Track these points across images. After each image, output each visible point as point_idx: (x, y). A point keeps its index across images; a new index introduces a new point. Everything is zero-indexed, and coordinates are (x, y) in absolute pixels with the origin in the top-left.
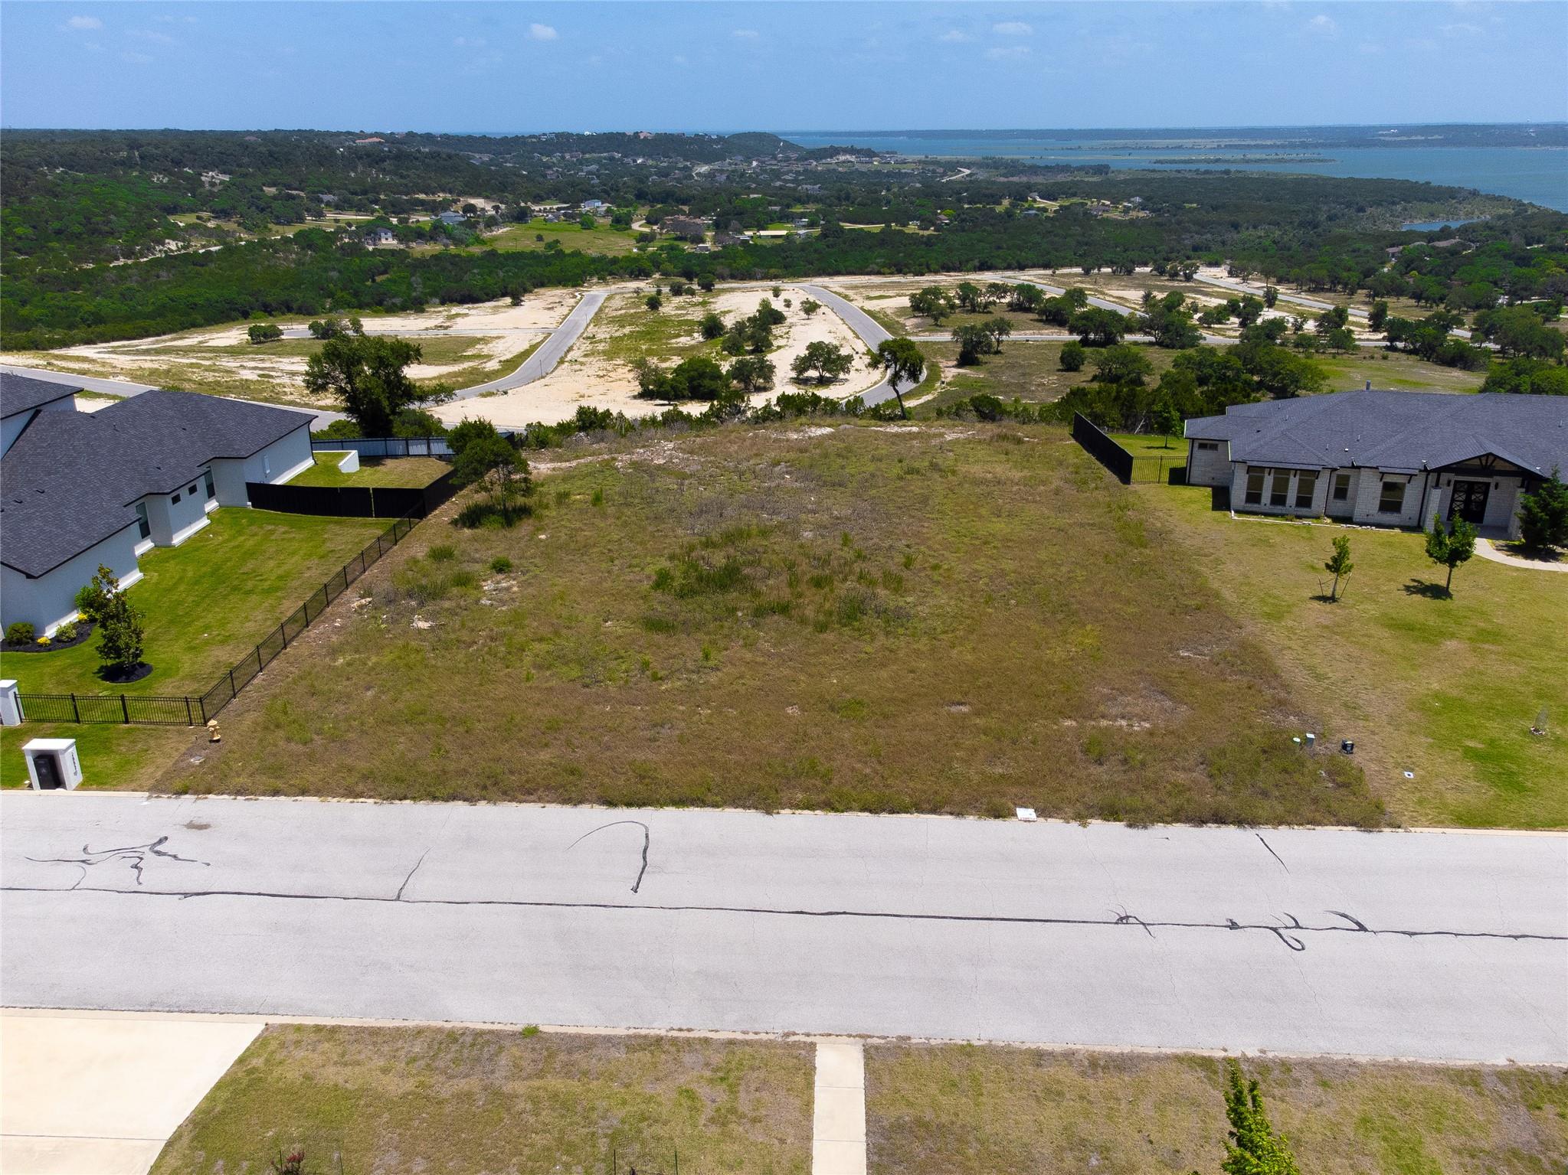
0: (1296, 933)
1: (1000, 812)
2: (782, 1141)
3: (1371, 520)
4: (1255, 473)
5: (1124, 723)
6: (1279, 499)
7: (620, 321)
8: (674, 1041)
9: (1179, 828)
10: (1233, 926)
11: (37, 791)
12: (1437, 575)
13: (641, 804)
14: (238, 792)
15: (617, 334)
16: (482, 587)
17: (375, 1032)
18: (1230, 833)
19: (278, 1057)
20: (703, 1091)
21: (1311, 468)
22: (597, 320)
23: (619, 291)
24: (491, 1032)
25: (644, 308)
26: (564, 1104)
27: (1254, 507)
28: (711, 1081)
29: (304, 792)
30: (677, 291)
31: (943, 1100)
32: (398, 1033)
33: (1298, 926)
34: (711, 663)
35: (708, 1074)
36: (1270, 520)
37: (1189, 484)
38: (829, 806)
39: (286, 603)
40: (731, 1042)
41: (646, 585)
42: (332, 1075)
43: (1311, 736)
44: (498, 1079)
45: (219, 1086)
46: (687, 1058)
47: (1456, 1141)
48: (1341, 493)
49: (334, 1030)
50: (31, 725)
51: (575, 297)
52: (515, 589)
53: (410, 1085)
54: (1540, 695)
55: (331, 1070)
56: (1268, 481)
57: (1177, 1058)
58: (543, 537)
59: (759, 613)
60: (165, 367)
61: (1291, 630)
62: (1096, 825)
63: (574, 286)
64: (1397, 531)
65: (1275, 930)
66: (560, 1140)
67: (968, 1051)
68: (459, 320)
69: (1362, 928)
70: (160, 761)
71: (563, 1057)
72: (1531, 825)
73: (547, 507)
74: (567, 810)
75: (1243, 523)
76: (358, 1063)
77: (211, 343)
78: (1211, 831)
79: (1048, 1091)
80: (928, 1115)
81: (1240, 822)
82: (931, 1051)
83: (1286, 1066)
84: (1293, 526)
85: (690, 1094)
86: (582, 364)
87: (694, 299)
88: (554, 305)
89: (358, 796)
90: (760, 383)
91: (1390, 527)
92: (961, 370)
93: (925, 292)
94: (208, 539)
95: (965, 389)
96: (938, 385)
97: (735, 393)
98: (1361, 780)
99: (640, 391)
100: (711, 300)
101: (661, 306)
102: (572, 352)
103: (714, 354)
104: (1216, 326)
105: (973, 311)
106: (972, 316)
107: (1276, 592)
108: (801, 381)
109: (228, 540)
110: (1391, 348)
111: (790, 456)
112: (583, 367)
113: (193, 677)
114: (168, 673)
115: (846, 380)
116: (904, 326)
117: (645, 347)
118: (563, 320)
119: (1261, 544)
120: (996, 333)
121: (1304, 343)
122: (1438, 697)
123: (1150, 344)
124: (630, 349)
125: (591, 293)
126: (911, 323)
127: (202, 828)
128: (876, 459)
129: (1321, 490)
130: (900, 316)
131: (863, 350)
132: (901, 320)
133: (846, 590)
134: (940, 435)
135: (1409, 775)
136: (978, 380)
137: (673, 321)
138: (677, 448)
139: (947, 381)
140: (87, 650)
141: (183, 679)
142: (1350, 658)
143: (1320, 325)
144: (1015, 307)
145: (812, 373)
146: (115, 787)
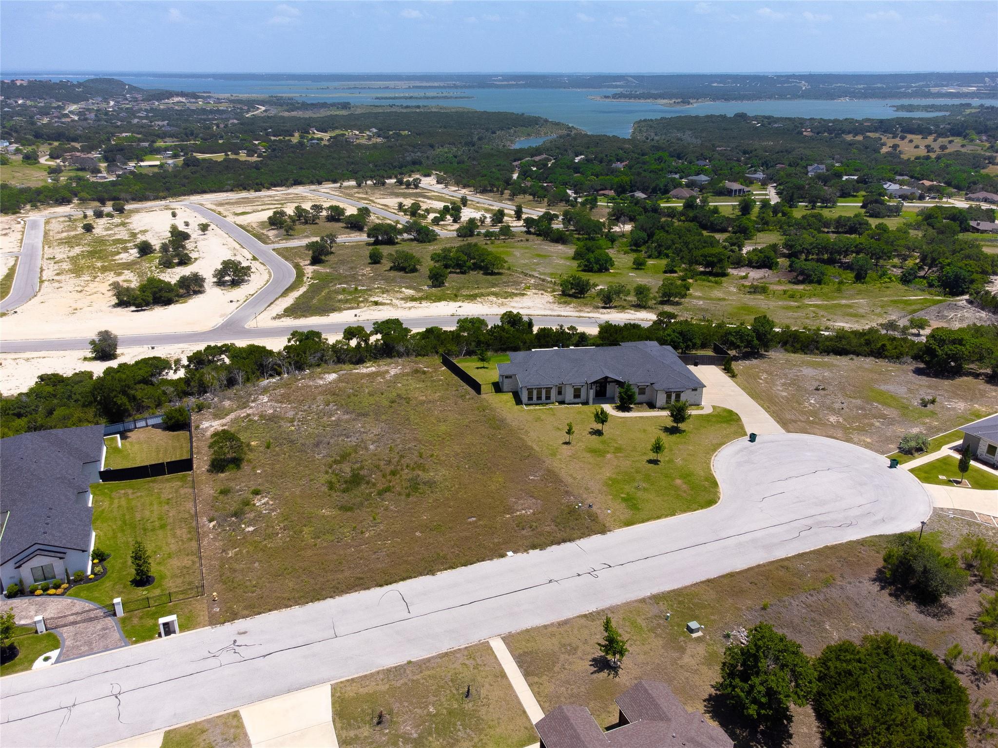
0: (595, 573)
1: (503, 556)
2: (494, 667)
3: (571, 402)
4: (530, 391)
5: (524, 512)
6: (539, 398)
8: (451, 652)
9: (554, 547)
10: (579, 575)
11: (164, 638)
12: (599, 426)
14: (247, 617)
15: (73, 254)
16: (255, 504)
17: (365, 676)
18: (568, 545)
19: (343, 691)
20: (467, 662)
21: (548, 386)
22: (47, 240)
23: (52, 216)
24: (398, 666)
25: (80, 231)
26: (434, 677)
27: (531, 402)
29: (270, 610)
30: (99, 215)
31: (527, 645)
32: (372, 675)
33: (595, 570)
34: (378, 521)
35: (466, 658)
36: (538, 407)
37: (503, 392)
38: (452, 567)
39: (178, 532)
40: (466, 648)
41: (325, 488)
42: (363, 691)
43: (580, 504)
44: (410, 676)
45: (333, 704)
46: (458, 655)
47: (643, 617)
48: (560, 393)
49: (352, 680)
50: (128, 614)
51: (19, 223)
52: (272, 502)
53: (387, 686)
55: (361, 690)
56: (535, 393)
57: (578, 617)
58: (259, 471)
59: (380, 494)
61: (560, 459)
62: (531, 551)
63: (14, 213)
64: (581, 405)
65: (590, 573)
66: (439, 686)
67: (527, 631)
69: (610, 567)
70: (201, 613)
71: (424, 666)
72: (643, 522)
74: (367, 591)
75: (530, 410)
76: (367, 686)
78: (564, 546)
79: (552, 635)
80: (526, 650)
81: (570, 540)
82: (518, 633)
84: (546, 408)
85: (464, 664)
86: (59, 281)
87: (114, 221)
88: (7, 231)
89: (291, 606)
90: (197, 289)
91: (578, 403)
92: (315, 267)
93: (275, 213)
94: (101, 506)
95: (323, 282)
96: (305, 279)
97: (181, 296)
98: (597, 517)
99: (117, 301)
100: (127, 221)
101: (94, 228)
102: (44, 273)
103: (154, 268)
104: (442, 223)
105: (306, 223)
106: (306, 226)
107: (551, 443)
108: (220, 283)
109: (111, 504)
110: (528, 233)
111: (330, 398)
112: (61, 285)
113: (174, 576)
114: (163, 577)
115: (249, 280)
116: (268, 237)
117: (99, 264)
118: (21, 243)
119: (538, 419)
120: (329, 242)
121: (488, 235)
122: (610, 479)
123: (411, 240)
124: (88, 267)
125: (31, 218)
126: (271, 234)
127: (245, 633)
128: (371, 394)
129: (553, 393)
130: (263, 229)
131: (250, 257)
132: (265, 232)
133: (406, 474)
134: (387, 372)
135: (609, 511)
136: (327, 275)
137: (108, 240)
138: (269, 401)
139: (310, 275)
140: (114, 575)
141: (172, 578)
142: (581, 468)
143: (493, 220)
144: (330, 219)
145: (227, 278)
146: (194, 628)
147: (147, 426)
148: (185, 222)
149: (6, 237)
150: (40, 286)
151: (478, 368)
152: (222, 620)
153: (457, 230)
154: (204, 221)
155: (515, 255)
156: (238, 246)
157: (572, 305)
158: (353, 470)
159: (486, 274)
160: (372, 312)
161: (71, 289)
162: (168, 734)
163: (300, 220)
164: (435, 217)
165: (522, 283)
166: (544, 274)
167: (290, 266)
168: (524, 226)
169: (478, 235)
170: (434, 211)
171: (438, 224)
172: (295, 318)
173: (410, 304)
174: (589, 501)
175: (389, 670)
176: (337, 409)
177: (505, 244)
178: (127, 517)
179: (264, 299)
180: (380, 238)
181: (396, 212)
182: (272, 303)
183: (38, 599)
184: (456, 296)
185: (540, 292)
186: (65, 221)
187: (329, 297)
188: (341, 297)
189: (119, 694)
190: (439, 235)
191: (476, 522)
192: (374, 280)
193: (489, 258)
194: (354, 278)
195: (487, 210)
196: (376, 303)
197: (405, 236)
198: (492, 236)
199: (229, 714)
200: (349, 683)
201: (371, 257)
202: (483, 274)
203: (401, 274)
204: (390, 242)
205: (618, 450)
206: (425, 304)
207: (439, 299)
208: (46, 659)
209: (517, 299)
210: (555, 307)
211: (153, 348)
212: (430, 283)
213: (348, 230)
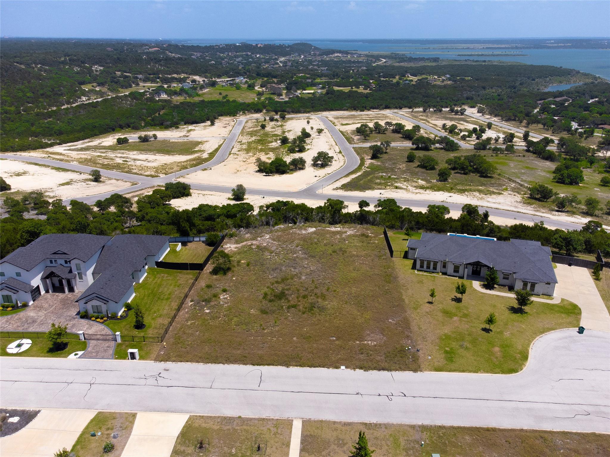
0: (391, 397)
1: (337, 367)
2: (286, 438)
3: (451, 274)
4: (422, 262)
5: (370, 342)
6: (428, 267)
7: (251, 134)
8: (267, 419)
9: (375, 371)
10: (379, 395)
11: (130, 360)
12: (459, 296)
13: (260, 365)
14: (174, 361)
15: (250, 140)
16: (220, 297)
17: (211, 417)
18: (386, 372)
19: (193, 422)
20: (272, 429)
21: (436, 261)
22: (242, 133)
23: (250, 118)
24: (232, 417)
25: (259, 128)
26: (247, 431)
27: (422, 269)
28: (273, 427)
29: (187, 361)
30: (272, 120)
31: (315, 431)
32: (215, 417)
33: (392, 395)
34: (277, 324)
35: (273, 425)
36: (425, 274)
37: (408, 259)
38: (301, 366)
39: (173, 304)
40: (277, 419)
41: (261, 297)
42: (204, 425)
43: (410, 347)
44: (234, 426)
45: (184, 427)
46: (269, 423)
47: (406, 438)
48: (444, 266)
49: (203, 416)
50: (123, 342)
51: (234, 121)
52: (229, 298)
53: (218, 427)
54: (469, 335)
55: (203, 424)
56: (425, 263)
57: (361, 423)
58: (234, 279)
59: (289, 308)
60: (89, 157)
61: (418, 313)
62: (357, 370)
63: (233, 116)
64: (457, 278)
65: (387, 396)
66: (246, 438)
67: (322, 421)
68: (192, 132)
69: (405, 396)
70: (154, 353)
71: (246, 422)
73: (234, 267)
74: (244, 366)
75: (418, 274)
76: (208, 423)
77: (103, 144)
78: (382, 372)
79: (335, 429)
80: (312, 434)
81: (388, 370)
82: (315, 421)
83: (380, 424)
84: (430, 276)
85: (269, 429)
86: (238, 155)
87: (278, 124)
88: (227, 125)
89: (199, 362)
90: (301, 166)
91: (456, 277)
92: (372, 161)
93: (362, 125)
94: (148, 280)
95: (373, 169)
96: (363, 167)
97: (292, 170)
98: (418, 359)
99: (258, 169)
100: (284, 124)
101: (266, 127)
102: (234, 149)
103: (284, 152)
104: (467, 139)
105: (379, 133)
106: (379, 135)
107: (419, 300)
108: (315, 165)
109: (153, 280)
110: (528, 151)
111: (302, 243)
112: (238, 157)
113: (156, 328)
114: (150, 327)
115: (331, 165)
116: (353, 139)
117: (260, 147)
118: (230, 132)
119: (421, 282)
120: (386, 146)
121: (496, 150)
122: (445, 335)
123: (441, 149)
124: (254, 148)
125: (240, 119)
126: (356, 138)
127: (167, 370)
128: (325, 245)
129: (439, 266)
130: (352, 134)
131: (338, 151)
132: (353, 136)
133: (311, 299)
134: (346, 232)
135: (430, 358)
136: (378, 166)
137: (270, 134)
138: (270, 238)
139: (366, 166)
140: (129, 319)
141: (153, 329)
142: (430, 323)
143: (505, 140)
144: (395, 131)
145: (319, 162)
146: (146, 360)
147: (200, 241)
148: (311, 127)
149: (225, 129)
150: (228, 157)
151: (403, 240)
152: (160, 359)
153: (474, 145)
154: (322, 127)
155: (509, 166)
156: (334, 144)
157: (532, 206)
158: (283, 289)
159: (481, 176)
160: (392, 193)
161: (240, 160)
162: (99, 413)
163: (376, 130)
164: (464, 135)
165: (504, 185)
166: (525, 181)
167: (358, 158)
168: (526, 146)
169: (489, 149)
170: (466, 130)
171: (465, 140)
172: (345, 191)
173: (417, 191)
174: (419, 347)
175: (225, 418)
176: (300, 250)
177: (506, 158)
178: (155, 289)
179: (334, 177)
180: (420, 146)
181: (440, 129)
182: (337, 180)
183: (92, 322)
184: (452, 189)
185: (514, 194)
186: (255, 122)
187: (371, 181)
188: (378, 181)
189: (93, 384)
190: (461, 147)
191: (334, 341)
192: (404, 172)
193: (485, 166)
194: (392, 170)
195: (504, 133)
196: (397, 188)
197: (437, 145)
198: (498, 151)
199: (132, 413)
200: (199, 418)
201: (408, 158)
202: (479, 176)
203: (424, 170)
204: (427, 149)
205: (466, 316)
206: (428, 191)
207: (439, 189)
208: (76, 355)
209: (494, 196)
210: (520, 205)
211: (263, 197)
212: (438, 178)
213: (403, 139)
